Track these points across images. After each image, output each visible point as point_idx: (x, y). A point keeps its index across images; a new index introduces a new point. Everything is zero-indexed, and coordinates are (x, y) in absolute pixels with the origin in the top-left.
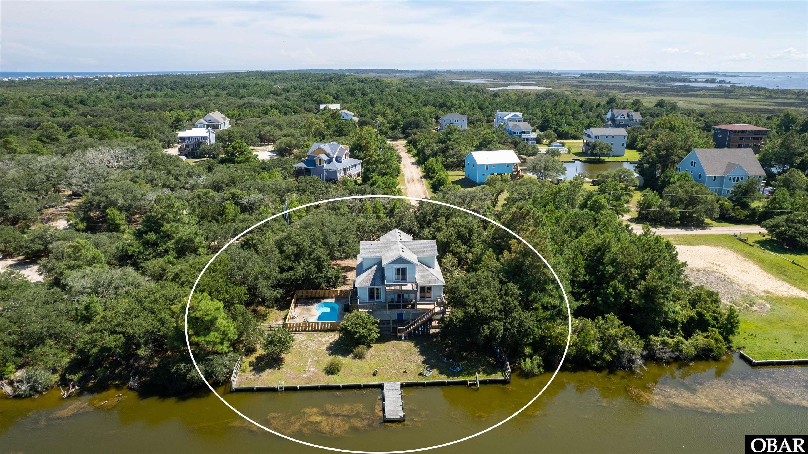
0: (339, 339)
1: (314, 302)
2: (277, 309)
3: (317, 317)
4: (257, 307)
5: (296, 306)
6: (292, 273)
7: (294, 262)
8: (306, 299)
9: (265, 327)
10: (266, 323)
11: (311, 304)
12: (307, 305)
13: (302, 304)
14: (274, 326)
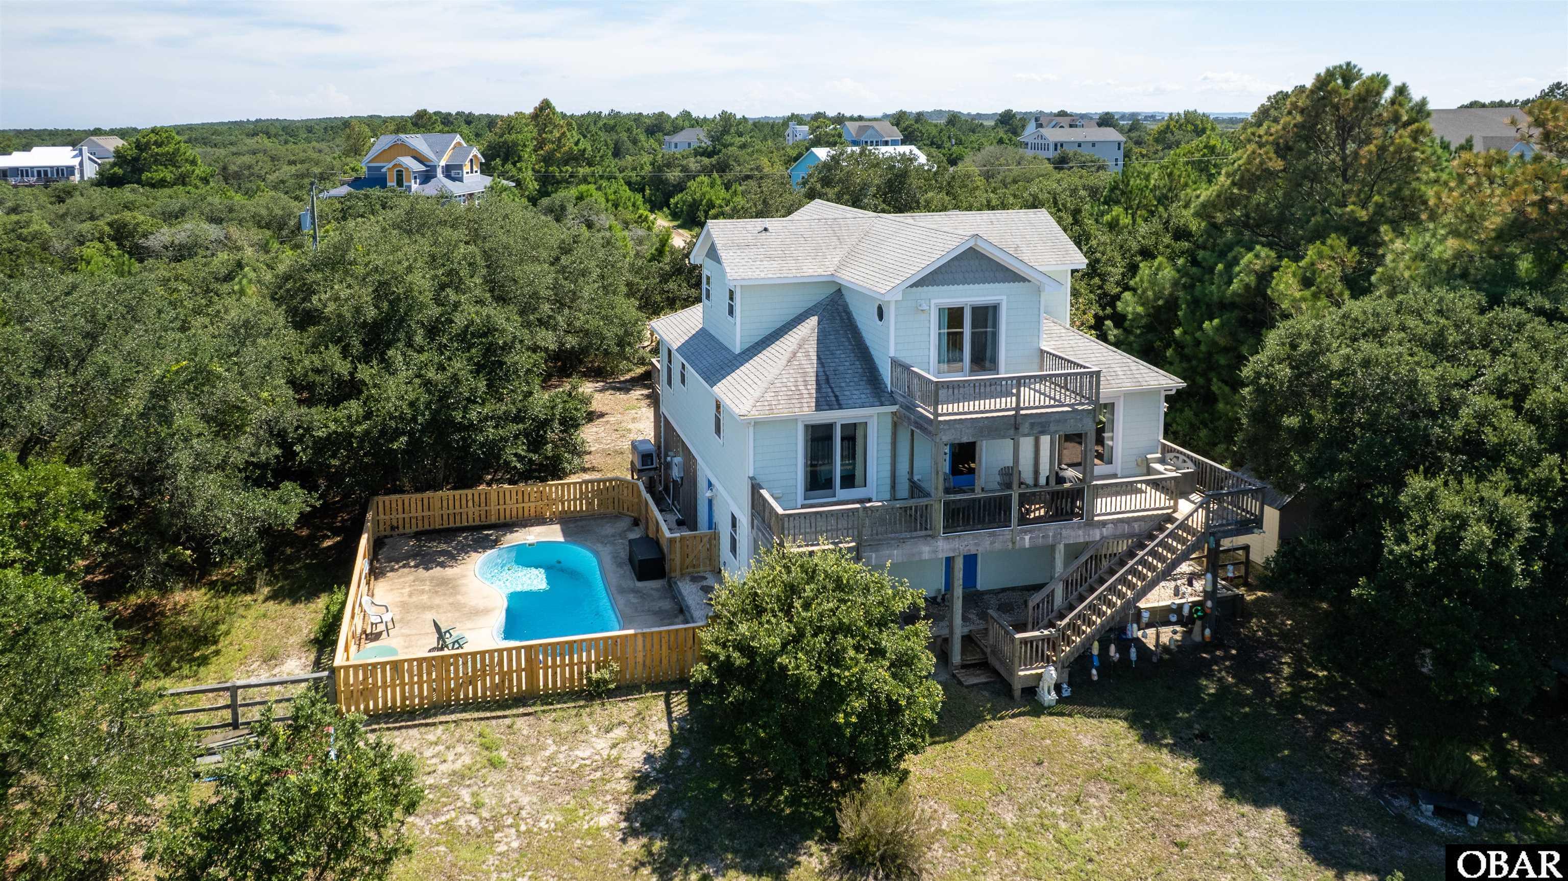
0: (677, 740)
1: (465, 549)
2: (274, 596)
3: (498, 619)
4: (164, 591)
5: (375, 573)
6: (354, 407)
7: (365, 358)
8: (417, 535)
9: (204, 702)
10: (209, 677)
11: (453, 557)
12: (426, 561)
13: (402, 559)
14: (256, 695)
